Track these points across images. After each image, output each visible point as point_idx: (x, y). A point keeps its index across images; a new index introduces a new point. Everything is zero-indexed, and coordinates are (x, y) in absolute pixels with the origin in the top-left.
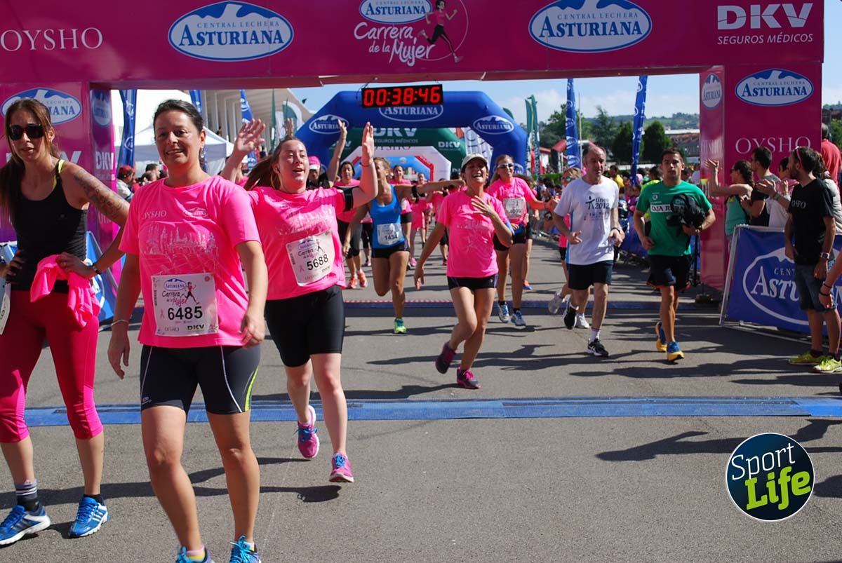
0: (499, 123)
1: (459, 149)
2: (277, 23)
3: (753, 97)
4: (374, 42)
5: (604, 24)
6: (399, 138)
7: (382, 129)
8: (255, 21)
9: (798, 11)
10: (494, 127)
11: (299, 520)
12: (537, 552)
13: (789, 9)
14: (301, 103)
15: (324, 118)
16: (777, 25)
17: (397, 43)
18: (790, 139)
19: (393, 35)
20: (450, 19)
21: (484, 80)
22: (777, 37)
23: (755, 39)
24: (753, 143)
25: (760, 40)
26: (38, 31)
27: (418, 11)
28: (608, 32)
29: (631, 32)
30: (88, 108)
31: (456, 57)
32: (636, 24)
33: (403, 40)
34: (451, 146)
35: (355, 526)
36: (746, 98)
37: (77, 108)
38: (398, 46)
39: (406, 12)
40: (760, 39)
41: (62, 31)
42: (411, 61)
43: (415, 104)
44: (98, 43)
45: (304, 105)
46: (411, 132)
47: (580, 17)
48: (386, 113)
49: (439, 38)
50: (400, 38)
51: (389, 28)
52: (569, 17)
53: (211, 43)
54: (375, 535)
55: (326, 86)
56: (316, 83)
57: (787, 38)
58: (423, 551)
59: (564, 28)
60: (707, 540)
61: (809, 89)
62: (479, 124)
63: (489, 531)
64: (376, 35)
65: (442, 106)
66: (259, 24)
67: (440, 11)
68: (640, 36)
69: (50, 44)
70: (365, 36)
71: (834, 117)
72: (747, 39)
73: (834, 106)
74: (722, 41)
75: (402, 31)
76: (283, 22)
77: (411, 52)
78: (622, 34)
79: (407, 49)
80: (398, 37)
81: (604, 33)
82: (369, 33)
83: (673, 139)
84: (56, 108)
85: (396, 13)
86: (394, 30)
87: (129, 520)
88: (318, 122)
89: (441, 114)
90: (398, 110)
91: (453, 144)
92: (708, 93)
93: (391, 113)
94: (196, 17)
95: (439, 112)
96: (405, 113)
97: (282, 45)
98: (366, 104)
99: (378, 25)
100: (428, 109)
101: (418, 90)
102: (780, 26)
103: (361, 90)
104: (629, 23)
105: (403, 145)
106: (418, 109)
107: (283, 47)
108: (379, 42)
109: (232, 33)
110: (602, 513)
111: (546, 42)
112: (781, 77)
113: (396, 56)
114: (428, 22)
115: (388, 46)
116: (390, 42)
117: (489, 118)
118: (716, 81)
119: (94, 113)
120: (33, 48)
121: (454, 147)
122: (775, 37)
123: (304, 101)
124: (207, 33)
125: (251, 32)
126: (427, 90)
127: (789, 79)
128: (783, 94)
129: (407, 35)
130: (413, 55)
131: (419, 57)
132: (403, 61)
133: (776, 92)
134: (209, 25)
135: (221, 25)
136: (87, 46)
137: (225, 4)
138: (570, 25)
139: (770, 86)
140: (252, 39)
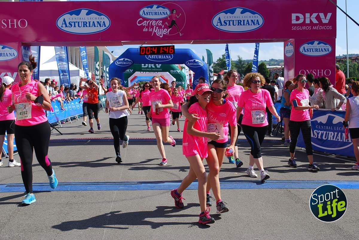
0: (197, 62)
1: (180, 73)
2: (104, 18)
3: (306, 52)
4: (146, 27)
5: (244, 21)
6: (154, 68)
7: (146, 64)
8: (94, 17)
9: (326, 17)
10: (195, 64)
13: (322, 15)
15: (122, 59)
17: (155, 27)
18: (322, 70)
19: (153, 24)
20: (178, 18)
21: (192, 44)
22: (317, 28)
23: (307, 28)
24: (307, 72)
28: (245, 24)
29: (255, 24)
30: (21, 54)
31: (180, 34)
32: (257, 21)
33: (158, 26)
34: (176, 72)
36: (304, 53)
37: (16, 54)
38: (155, 30)
39: (159, 14)
40: (309, 28)
41: (10, 20)
42: (161, 35)
44: (26, 25)
46: (159, 66)
47: (234, 17)
48: (148, 58)
49: (173, 25)
51: (151, 21)
52: (229, 17)
53: (75, 26)
55: (124, 45)
56: (120, 44)
57: (321, 27)
59: (227, 22)
61: (330, 49)
62: (188, 63)
64: (146, 24)
65: (173, 55)
66: (96, 18)
67: (174, 14)
68: (259, 26)
69: (4, 26)
70: (141, 24)
72: (304, 28)
74: (294, 28)
75: (157, 22)
76: (106, 18)
78: (251, 25)
79: (160, 30)
80: (156, 25)
82: (143, 23)
83: (270, 70)
84: (7, 53)
85: (155, 15)
86: (154, 22)
88: (119, 61)
89: (172, 59)
90: (154, 57)
91: (177, 71)
92: (288, 50)
93: (150, 58)
95: (171, 57)
96: (157, 57)
97: (106, 27)
98: (141, 53)
99: (147, 20)
100: (167, 56)
101: (164, 48)
102: (318, 23)
103: (139, 48)
104: (254, 20)
105: (155, 71)
106: (162, 56)
107: (106, 29)
108: (148, 27)
109: (84, 22)
111: (219, 28)
112: (318, 44)
113: (155, 33)
114: (169, 19)
115: (152, 29)
116: (152, 27)
117: (192, 60)
118: (291, 45)
119: (23, 56)
121: (177, 72)
123: (112, 52)
124: (73, 22)
125: (92, 22)
126: (168, 48)
127: (322, 45)
128: (319, 51)
129: (159, 24)
130: (162, 32)
131: (164, 33)
132: (158, 35)
133: (316, 50)
134: (74, 19)
135: (79, 19)
136: (20, 27)
137: (81, 10)
138: (229, 21)
139: (314, 48)
140: (92, 25)
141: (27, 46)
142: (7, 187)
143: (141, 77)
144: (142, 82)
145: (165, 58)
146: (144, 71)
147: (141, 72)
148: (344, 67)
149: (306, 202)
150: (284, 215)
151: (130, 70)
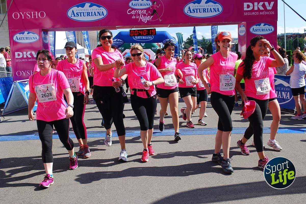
0: (171, 41)
3: (255, 32)
5: (208, 9)
9: (269, 4)
13: (267, 4)
15: (116, 40)
16: (263, 9)
17: (141, 15)
19: (140, 13)
20: (158, 7)
21: (169, 27)
23: (256, 13)
26: (25, 13)
29: (216, 11)
30: (41, 37)
31: (160, 20)
32: (218, 8)
33: (143, 14)
34: (156, 49)
36: (253, 32)
37: (38, 38)
38: (141, 17)
39: (144, 5)
40: (257, 13)
41: (32, 12)
42: (146, 21)
46: (143, 44)
47: (200, 6)
48: (135, 38)
49: (155, 13)
51: (138, 11)
52: (196, 6)
53: (81, 16)
56: (115, 29)
57: (266, 13)
59: (195, 10)
61: (273, 29)
62: (165, 42)
64: (134, 13)
65: (153, 36)
67: (155, 5)
68: (219, 12)
69: (28, 17)
72: (253, 13)
74: (246, 14)
75: (142, 11)
76: (104, 9)
78: (213, 12)
79: (144, 17)
82: (132, 12)
85: (141, 6)
86: (140, 11)
90: (139, 37)
91: (157, 48)
92: (241, 31)
93: (137, 38)
94: (76, 7)
95: (152, 38)
96: (141, 38)
97: (104, 16)
98: (131, 35)
99: (135, 9)
100: (149, 37)
101: (148, 31)
103: (129, 31)
104: (216, 8)
106: (145, 37)
108: (135, 15)
109: (87, 13)
111: (189, 15)
112: (264, 25)
113: (141, 19)
114: (151, 9)
116: (139, 15)
117: (168, 40)
118: (243, 27)
119: (43, 39)
120: (23, 18)
122: (262, 13)
124: (79, 13)
125: (94, 12)
126: (151, 30)
127: (267, 26)
128: (265, 31)
129: (144, 12)
130: (146, 19)
131: (148, 20)
132: (143, 21)
133: (263, 30)
135: (84, 10)
136: (40, 17)
137: (85, 3)
138: (197, 9)
139: (261, 28)
140: (94, 15)
141: (46, 32)
145: (147, 38)
148: (282, 43)
151: (122, 48)
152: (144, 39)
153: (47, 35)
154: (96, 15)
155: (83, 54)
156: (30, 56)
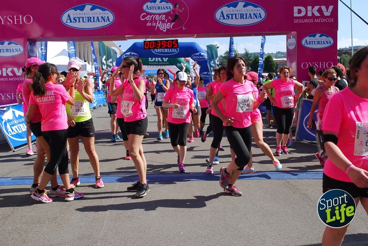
0: (203, 56)
2: (107, 13)
3: (309, 45)
4: (149, 21)
5: (246, 14)
6: (161, 62)
7: (153, 58)
8: (98, 12)
9: (327, 9)
10: (201, 57)
11: (116, 224)
12: (216, 237)
13: (323, 8)
14: (119, 47)
15: (129, 53)
17: (159, 22)
18: (324, 63)
19: (157, 18)
20: (181, 12)
21: (195, 38)
22: (318, 20)
23: (309, 21)
24: (309, 64)
25: (311, 21)
26: (5, 16)
27: (168, 9)
28: (248, 18)
29: (258, 17)
30: (27, 49)
31: (184, 28)
32: (260, 14)
33: (161, 20)
35: (140, 227)
36: (306, 45)
37: (22, 49)
38: (159, 24)
39: (162, 9)
41: (15, 16)
42: (164, 29)
43: (167, 48)
45: (120, 48)
46: (165, 60)
47: (236, 11)
48: (154, 51)
49: (177, 20)
50: (160, 19)
51: (155, 15)
52: (231, 11)
53: (79, 22)
54: (148, 231)
55: (128, 40)
56: (124, 39)
57: (323, 20)
58: (169, 237)
59: (229, 16)
60: (288, 231)
61: (332, 42)
62: (194, 56)
63: (196, 228)
64: (150, 19)
65: (178, 48)
66: (100, 14)
67: (177, 8)
68: (261, 19)
69: (10, 22)
70: (145, 18)
71: (344, 53)
72: (306, 21)
73: (343, 48)
74: (296, 21)
75: (161, 17)
76: (110, 13)
77: (165, 26)
78: (254, 18)
79: (163, 24)
80: (159, 19)
81: (246, 18)
82: (147, 18)
83: (276, 62)
85: (158, 9)
86: (157, 16)
87: (43, 225)
89: (178, 52)
90: (160, 50)
92: (290, 43)
93: (157, 51)
94: (73, 11)
95: (177, 51)
96: (163, 51)
97: (110, 22)
98: (146, 48)
99: (151, 14)
101: (168, 42)
102: (320, 15)
103: (143, 42)
104: (257, 14)
105: (162, 65)
106: (168, 50)
107: (110, 23)
108: (151, 22)
109: (88, 18)
110: (244, 220)
111: (222, 21)
112: (320, 36)
113: (158, 27)
114: (172, 13)
115: (155, 23)
116: (156, 21)
117: (198, 54)
118: (293, 38)
119: (29, 51)
120: (3, 24)
123: (120, 46)
124: (77, 17)
125: (97, 17)
126: (171, 42)
127: (324, 37)
128: (321, 44)
129: (163, 18)
130: (165, 27)
131: (168, 28)
132: (162, 29)
133: (318, 43)
134: (78, 14)
135: (83, 14)
136: (26, 23)
137: (85, 5)
138: (232, 15)
139: (316, 40)
140: (97, 20)
141: (33, 42)
142: (13, 180)
143: (149, 71)
144: (150, 76)
146: (151, 65)
147: (149, 66)
149: (303, 192)
150: (281, 205)
152: (166, 52)
153: (35, 47)
154: (99, 21)
155: (85, 71)
156: (11, 74)
